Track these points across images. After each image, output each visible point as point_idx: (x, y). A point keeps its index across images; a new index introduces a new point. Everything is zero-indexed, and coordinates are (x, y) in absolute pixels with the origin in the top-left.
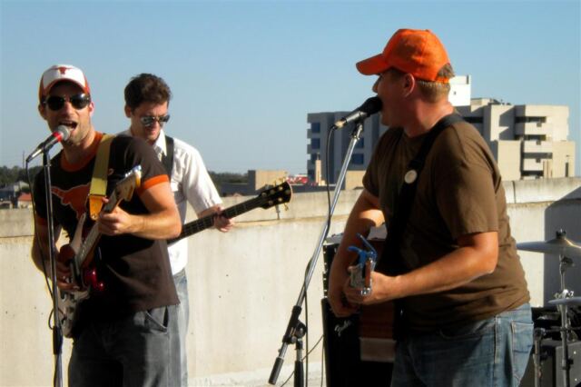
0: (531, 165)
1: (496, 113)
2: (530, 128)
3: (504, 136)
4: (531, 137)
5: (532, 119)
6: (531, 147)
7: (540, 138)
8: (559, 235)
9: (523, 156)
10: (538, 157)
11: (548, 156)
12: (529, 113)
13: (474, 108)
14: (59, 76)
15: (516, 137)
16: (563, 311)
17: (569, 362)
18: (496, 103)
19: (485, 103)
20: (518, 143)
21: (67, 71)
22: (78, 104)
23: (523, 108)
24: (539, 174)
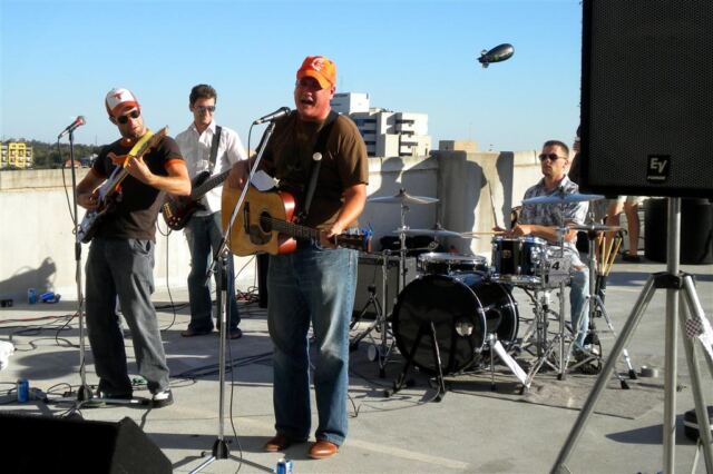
0: (405, 149)
1: (385, 117)
2: (405, 127)
3: (389, 131)
4: (405, 133)
5: (406, 122)
6: (405, 138)
7: (410, 133)
8: (401, 191)
9: (400, 144)
10: (410, 145)
11: (415, 144)
12: (404, 117)
13: (371, 114)
14: (117, 102)
15: (396, 133)
16: (403, 238)
17: (405, 270)
18: (385, 111)
19: (378, 111)
20: (397, 136)
21: (122, 96)
22: (135, 115)
23: (401, 114)
24: (410, 155)
